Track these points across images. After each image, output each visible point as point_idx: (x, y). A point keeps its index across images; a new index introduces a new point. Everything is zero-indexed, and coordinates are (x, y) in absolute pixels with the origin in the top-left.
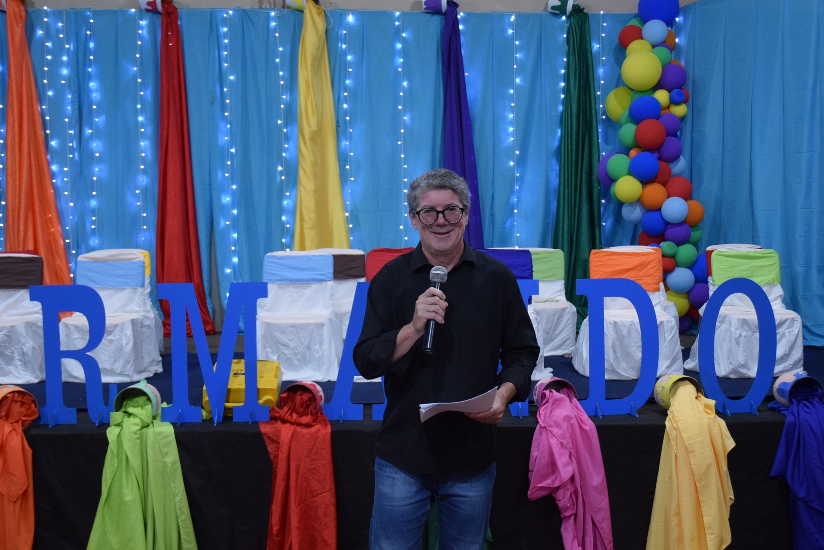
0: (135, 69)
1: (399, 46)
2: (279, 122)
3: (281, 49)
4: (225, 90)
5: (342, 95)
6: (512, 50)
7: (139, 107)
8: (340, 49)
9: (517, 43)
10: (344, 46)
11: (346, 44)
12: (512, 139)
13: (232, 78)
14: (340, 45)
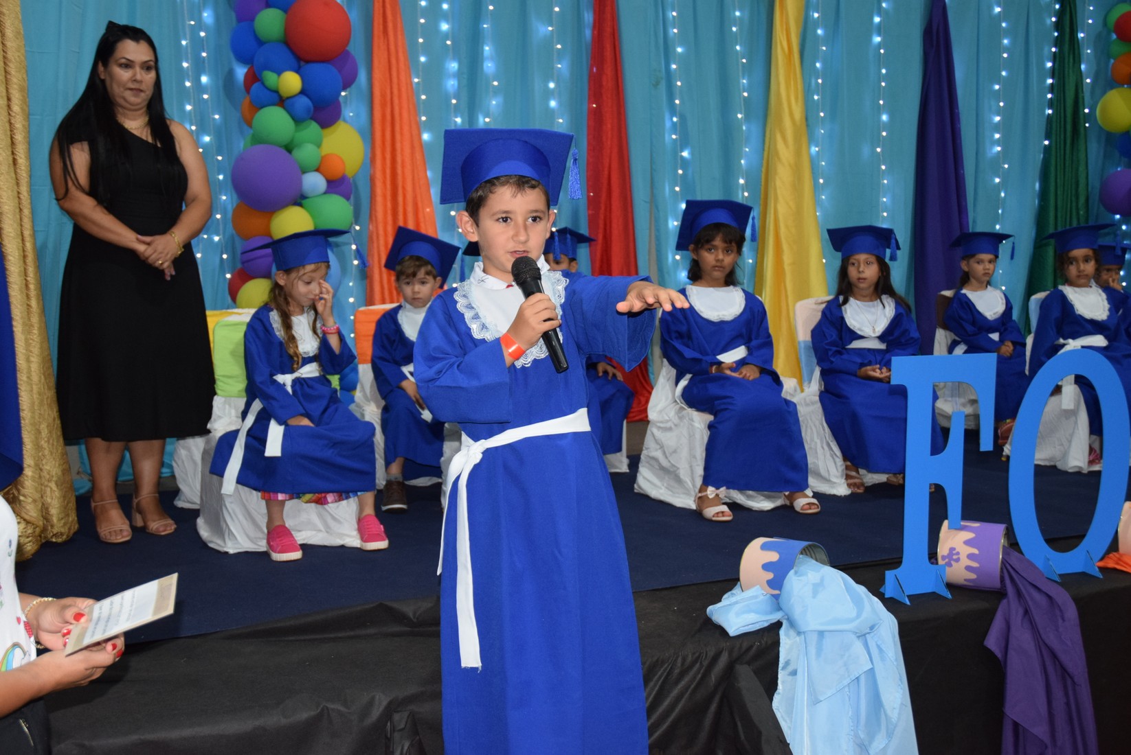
0: (550, 28)
1: (877, 20)
2: (740, 116)
3: (738, 14)
4: (674, 66)
5: (813, 81)
6: (998, 34)
7: (552, 85)
8: (811, 18)
9: (1004, 25)
10: (816, 15)
11: (818, 13)
12: (999, 149)
13: (679, 50)
14: (811, 13)
